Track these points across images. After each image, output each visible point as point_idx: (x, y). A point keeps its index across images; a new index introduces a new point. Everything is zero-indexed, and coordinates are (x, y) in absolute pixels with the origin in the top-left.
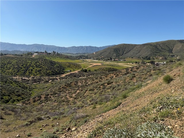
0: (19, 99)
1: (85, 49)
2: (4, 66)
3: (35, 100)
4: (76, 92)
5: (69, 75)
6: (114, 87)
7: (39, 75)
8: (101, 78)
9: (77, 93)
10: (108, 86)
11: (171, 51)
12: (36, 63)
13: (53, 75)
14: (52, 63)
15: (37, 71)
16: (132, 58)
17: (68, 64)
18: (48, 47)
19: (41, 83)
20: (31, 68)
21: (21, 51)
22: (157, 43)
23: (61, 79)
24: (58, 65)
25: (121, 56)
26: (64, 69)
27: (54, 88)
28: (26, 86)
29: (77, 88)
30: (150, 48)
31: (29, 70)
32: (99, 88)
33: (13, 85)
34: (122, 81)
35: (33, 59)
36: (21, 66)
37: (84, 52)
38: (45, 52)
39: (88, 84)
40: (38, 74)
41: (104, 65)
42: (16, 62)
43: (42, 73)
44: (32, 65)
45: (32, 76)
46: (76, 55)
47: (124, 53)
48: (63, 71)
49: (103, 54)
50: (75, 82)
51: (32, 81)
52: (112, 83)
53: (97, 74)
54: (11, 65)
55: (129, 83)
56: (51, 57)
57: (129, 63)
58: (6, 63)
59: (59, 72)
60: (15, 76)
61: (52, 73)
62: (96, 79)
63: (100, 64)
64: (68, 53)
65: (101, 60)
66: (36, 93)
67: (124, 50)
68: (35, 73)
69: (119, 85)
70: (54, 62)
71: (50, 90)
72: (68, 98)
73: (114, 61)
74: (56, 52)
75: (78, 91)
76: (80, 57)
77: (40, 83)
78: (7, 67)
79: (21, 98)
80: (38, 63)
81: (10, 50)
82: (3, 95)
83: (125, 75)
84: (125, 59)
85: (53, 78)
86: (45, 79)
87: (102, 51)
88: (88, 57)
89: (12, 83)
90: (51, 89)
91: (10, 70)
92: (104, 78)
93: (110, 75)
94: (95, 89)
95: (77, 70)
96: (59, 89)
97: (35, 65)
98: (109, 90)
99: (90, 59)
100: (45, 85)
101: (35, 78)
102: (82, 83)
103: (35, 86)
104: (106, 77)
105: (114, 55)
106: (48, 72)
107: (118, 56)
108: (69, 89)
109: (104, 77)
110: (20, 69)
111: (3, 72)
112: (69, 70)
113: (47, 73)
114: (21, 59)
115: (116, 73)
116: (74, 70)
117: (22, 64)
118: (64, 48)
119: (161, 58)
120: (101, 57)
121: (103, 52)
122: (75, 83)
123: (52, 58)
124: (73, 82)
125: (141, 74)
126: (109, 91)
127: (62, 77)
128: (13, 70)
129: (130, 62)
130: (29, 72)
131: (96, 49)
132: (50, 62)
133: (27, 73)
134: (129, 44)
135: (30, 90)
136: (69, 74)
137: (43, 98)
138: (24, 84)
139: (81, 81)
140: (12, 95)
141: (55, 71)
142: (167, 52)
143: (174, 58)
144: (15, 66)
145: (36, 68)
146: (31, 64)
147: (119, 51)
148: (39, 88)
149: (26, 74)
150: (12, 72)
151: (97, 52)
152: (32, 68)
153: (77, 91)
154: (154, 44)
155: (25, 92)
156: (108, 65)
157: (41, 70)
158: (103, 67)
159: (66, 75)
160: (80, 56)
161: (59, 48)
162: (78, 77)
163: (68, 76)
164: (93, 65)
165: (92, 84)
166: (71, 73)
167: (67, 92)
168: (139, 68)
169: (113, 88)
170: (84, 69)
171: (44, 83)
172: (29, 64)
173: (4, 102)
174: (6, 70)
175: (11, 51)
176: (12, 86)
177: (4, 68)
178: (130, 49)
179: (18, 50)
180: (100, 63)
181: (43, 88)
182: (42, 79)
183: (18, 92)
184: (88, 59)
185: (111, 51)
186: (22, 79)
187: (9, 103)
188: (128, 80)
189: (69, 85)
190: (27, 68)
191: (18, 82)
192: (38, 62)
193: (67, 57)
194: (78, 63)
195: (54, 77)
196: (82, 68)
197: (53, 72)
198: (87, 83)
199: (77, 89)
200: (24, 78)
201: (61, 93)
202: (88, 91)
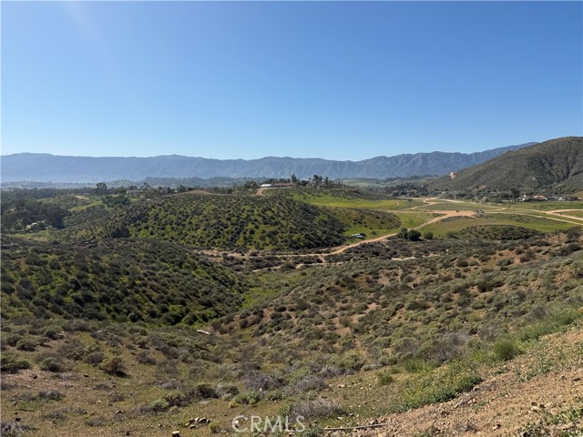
0: (208, 315)
1: (420, 162)
2: (184, 220)
3: (246, 322)
4: (367, 308)
5: (357, 251)
6: (504, 300)
7: (270, 247)
8: (466, 265)
9: (367, 311)
10: (482, 295)
12: (265, 210)
13: (310, 246)
14: (308, 212)
15: (265, 234)
17: (355, 215)
18: (301, 163)
19: (275, 270)
20: (251, 226)
21: (233, 179)
23: (330, 262)
24: (326, 218)
25: (558, 182)
26: (342, 231)
27: (305, 290)
28: (231, 279)
29: (372, 295)
31: (245, 233)
32: (444, 301)
33: (198, 273)
34: (538, 282)
35: (257, 201)
36: (224, 221)
37: (413, 174)
38: (291, 179)
39: (415, 282)
40: (267, 245)
41: (487, 217)
42: (214, 210)
43: (279, 240)
44: (252, 218)
45: (253, 250)
46: (389, 184)
47: (573, 171)
48: (338, 237)
49: (484, 177)
50: (370, 274)
51: (250, 264)
52: (499, 284)
53: (456, 248)
54: (201, 217)
55: (567, 289)
56: (309, 193)
58: (190, 212)
59: (327, 239)
60: (209, 249)
61: (307, 241)
62: (446, 266)
63: (470, 214)
64: (361, 180)
65: (476, 198)
66: (254, 301)
67: (570, 159)
68: (259, 241)
69: (522, 297)
70: (314, 207)
71: (292, 292)
72: (338, 325)
73: (527, 201)
74: (324, 178)
75: (373, 306)
76: (400, 190)
77: (270, 270)
78: (190, 223)
79: (214, 313)
80: (269, 213)
81: (205, 176)
82: (170, 300)
83: (560, 255)
84: (575, 195)
85: (310, 257)
86: (285, 259)
87: (482, 168)
88: (429, 189)
89: (196, 268)
90: (296, 292)
91: (199, 231)
92: (476, 264)
93: (501, 255)
94: (430, 303)
95: (385, 234)
96: (318, 293)
97: (260, 219)
98: (481, 314)
99: (435, 195)
100: (283, 278)
101: (259, 256)
102: (393, 279)
103: (257, 280)
104: (484, 260)
105: (528, 179)
106: (295, 238)
107: (545, 183)
108: (347, 298)
109: (477, 260)
110: (222, 230)
111: (182, 237)
112: (358, 235)
113: (292, 241)
114: (227, 200)
115: (526, 248)
116: (374, 233)
117: (227, 215)
118: (349, 162)
120: (477, 187)
121: (485, 172)
122: (370, 277)
123: (309, 196)
124: (361, 273)
126: (481, 316)
127: (334, 253)
128: (205, 230)
130: (245, 239)
131: (460, 160)
132: (302, 209)
133: (240, 242)
135: (240, 290)
136: (357, 244)
137: (267, 320)
138: (227, 271)
139: (389, 271)
140: (192, 301)
141: (315, 234)
144: (211, 220)
145: (262, 227)
146: (250, 213)
147: (551, 165)
148: (267, 285)
149: (238, 243)
150: (201, 237)
151: (461, 172)
152: (253, 226)
153: (369, 306)
155: (227, 295)
156: (501, 216)
157: (275, 233)
158: (483, 222)
159: (349, 249)
160: (400, 188)
161: (335, 164)
162: (388, 255)
163: (352, 254)
164: (444, 217)
165: (426, 283)
166: (363, 242)
167: (339, 304)
169: (499, 307)
170: (409, 230)
171: (283, 270)
172: (244, 215)
173: (169, 320)
174: (189, 230)
175: (207, 180)
176: (194, 276)
177: (184, 225)
180: (470, 208)
181: (276, 287)
182: (277, 259)
183: (206, 293)
184: (426, 194)
185: (515, 166)
186: (225, 258)
187: (180, 324)
188: (565, 276)
189: (349, 283)
190: (240, 227)
191: (212, 265)
192: (270, 209)
193: (357, 192)
194: (391, 209)
195: (312, 255)
196: (402, 227)
197: (309, 239)
198: (410, 280)
199: (371, 299)
200: (229, 255)
201: (320, 306)
202: (404, 309)
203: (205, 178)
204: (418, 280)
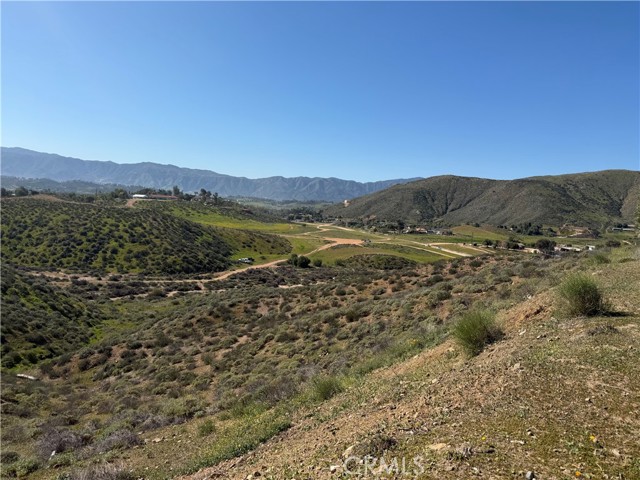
0: (38, 355)
1: (317, 187)
2: (21, 232)
3: (88, 363)
4: (236, 341)
5: (242, 277)
6: (366, 331)
7: (137, 270)
8: (343, 294)
9: (235, 345)
10: (349, 325)
11: (615, 208)
12: (132, 226)
13: (188, 271)
14: (190, 231)
15: (131, 255)
16: (477, 226)
17: (244, 237)
18: (188, 175)
19: (140, 298)
20: (113, 244)
21: (98, 185)
22: (568, 179)
23: (211, 289)
24: (211, 239)
25: (438, 217)
26: (228, 254)
27: (171, 323)
28: (78, 309)
29: (246, 327)
30: (541, 194)
31: (104, 252)
32: (313, 332)
33: (29, 301)
34: (399, 312)
35: (125, 214)
36: (77, 236)
37: (310, 198)
38: (172, 190)
39: (293, 311)
40: (133, 268)
41: (373, 246)
42: (64, 221)
43: (150, 262)
44: (116, 234)
45: (113, 273)
46: (285, 207)
47: (450, 208)
48: (223, 261)
49: (374, 208)
50: (249, 303)
51: (108, 291)
52: (366, 314)
54: (45, 230)
55: (420, 319)
56: (193, 209)
57: (461, 245)
58: (29, 222)
59: (210, 262)
60: (53, 270)
61: (185, 265)
62: (326, 294)
63: (358, 242)
64: (257, 200)
65: (366, 227)
67: (449, 196)
68: (123, 263)
69: (382, 328)
70: (197, 226)
71: (156, 325)
72: (198, 363)
73: (411, 233)
74: (213, 193)
75: (245, 337)
76: (296, 214)
77: (133, 298)
78: (29, 236)
79: (46, 352)
80: (138, 229)
84: (451, 230)
85: (186, 283)
86: (155, 285)
87: (373, 198)
88: (324, 215)
89: (28, 294)
90: (160, 325)
91: (41, 248)
92: (353, 292)
93: (376, 284)
94: (299, 334)
95: (275, 259)
96: (186, 325)
97: (126, 236)
98: (343, 345)
99: (329, 221)
100: (149, 308)
101: (122, 281)
102: (272, 309)
103: (114, 310)
104: (361, 289)
105: (413, 211)
106: (170, 260)
107: (427, 217)
108: (218, 330)
109: (355, 289)
110: (73, 247)
111: (16, 253)
112: (245, 259)
113: (166, 264)
114: (83, 210)
115: (398, 278)
116: (263, 258)
117: (81, 229)
118: (245, 180)
119: (578, 231)
120: (368, 216)
121: (376, 202)
122: (249, 306)
123: (193, 212)
124: (240, 302)
125: (473, 287)
127: (216, 279)
128: (49, 246)
129: (465, 242)
130: (105, 259)
131: (355, 189)
132: (182, 227)
133: (98, 262)
134: (468, 179)
135: (88, 323)
136: (244, 270)
137: (116, 358)
138: (73, 299)
139: (269, 300)
140: (16, 337)
141: (195, 257)
142: (602, 211)
143: (626, 234)
144: (59, 233)
145: (128, 246)
146: (114, 228)
147: (433, 200)
148: (126, 316)
149: (94, 264)
150: (44, 255)
151: (355, 200)
152: (117, 244)
153: (239, 339)
154: (556, 182)
155: (68, 330)
156: (386, 246)
157: (145, 254)
158: (369, 251)
159: (234, 275)
160: (297, 211)
161: (228, 179)
162: (275, 282)
163: (237, 280)
164: (334, 245)
165: (304, 312)
166: (250, 267)
167: (207, 338)
168: (482, 263)
169: (360, 337)
170: (299, 256)
171: (150, 299)
172: (106, 230)
174: (26, 245)
175: (64, 184)
176: (23, 305)
177: (20, 239)
178: (469, 196)
179: (86, 180)
180: (359, 237)
181: (139, 319)
182: (144, 285)
183: (38, 327)
184: (320, 220)
185: (403, 199)
186: (74, 282)
188: (421, 306)
189: (225, 314)
190: (99, 245)
191: (51, 291)
192: (141, 225)
193: (249, 212)
194: (283, 233)
195: (189, 281)
196: (293, 252)
197: (188, 262)
198: (289, 309)
199: (243, 331)
200: (81, 278)
201: (185, 341)
202: (273, 342)
203: (60, 181)
204: (297, 310)
